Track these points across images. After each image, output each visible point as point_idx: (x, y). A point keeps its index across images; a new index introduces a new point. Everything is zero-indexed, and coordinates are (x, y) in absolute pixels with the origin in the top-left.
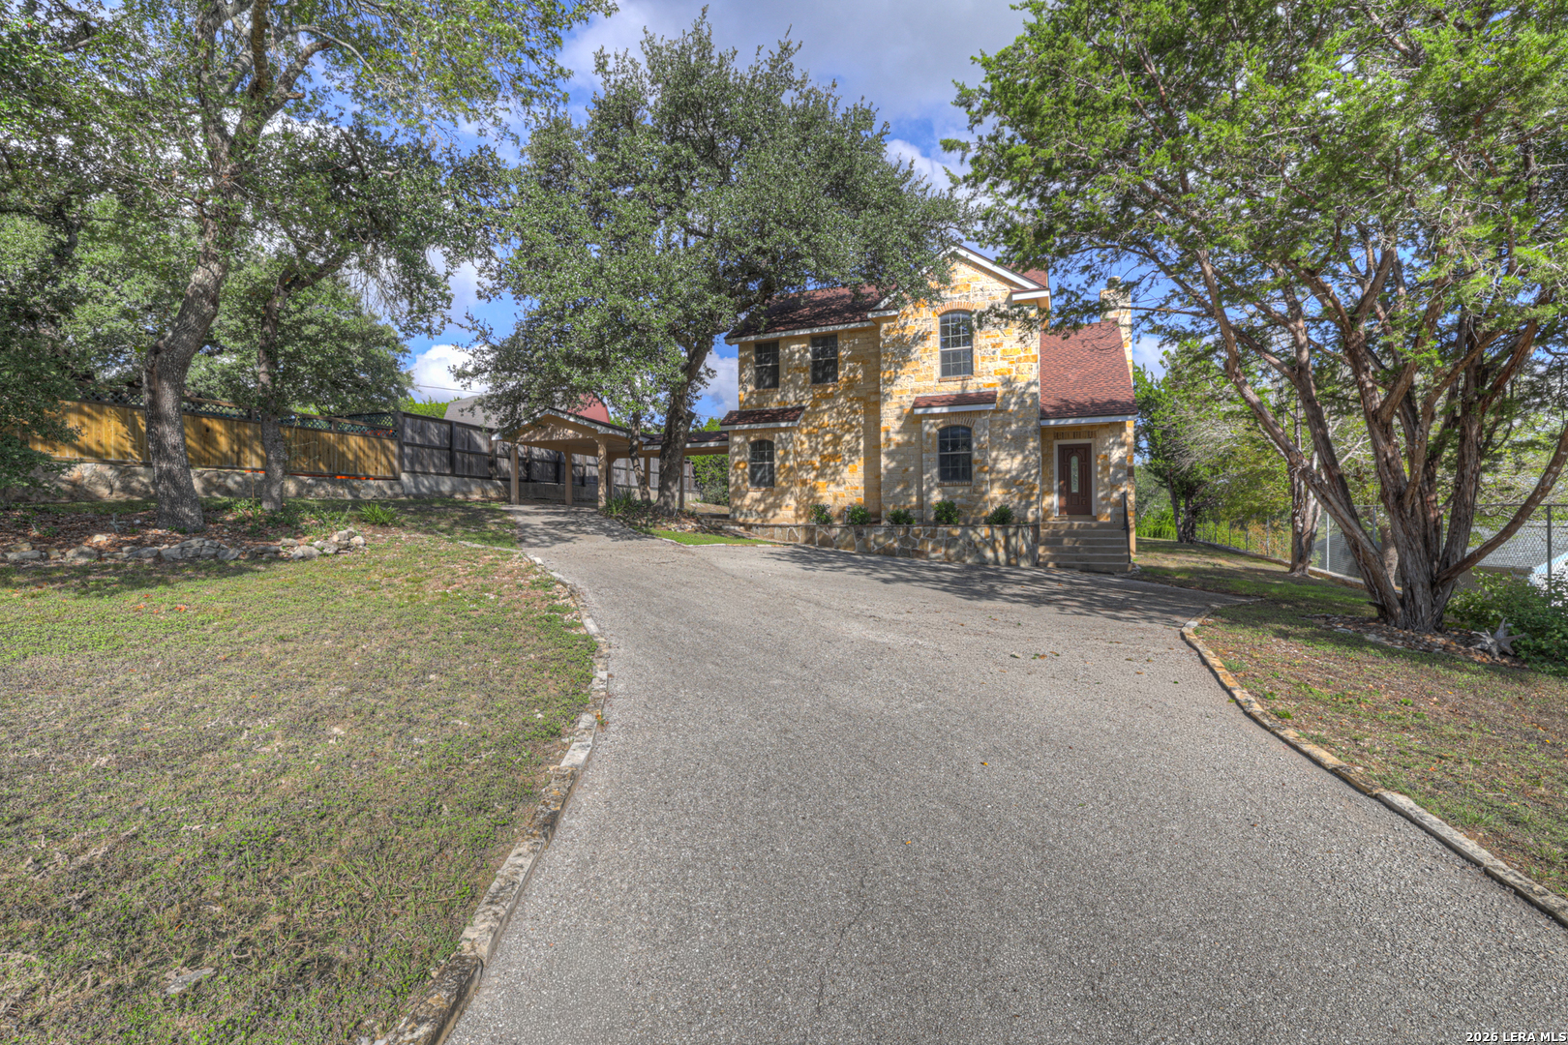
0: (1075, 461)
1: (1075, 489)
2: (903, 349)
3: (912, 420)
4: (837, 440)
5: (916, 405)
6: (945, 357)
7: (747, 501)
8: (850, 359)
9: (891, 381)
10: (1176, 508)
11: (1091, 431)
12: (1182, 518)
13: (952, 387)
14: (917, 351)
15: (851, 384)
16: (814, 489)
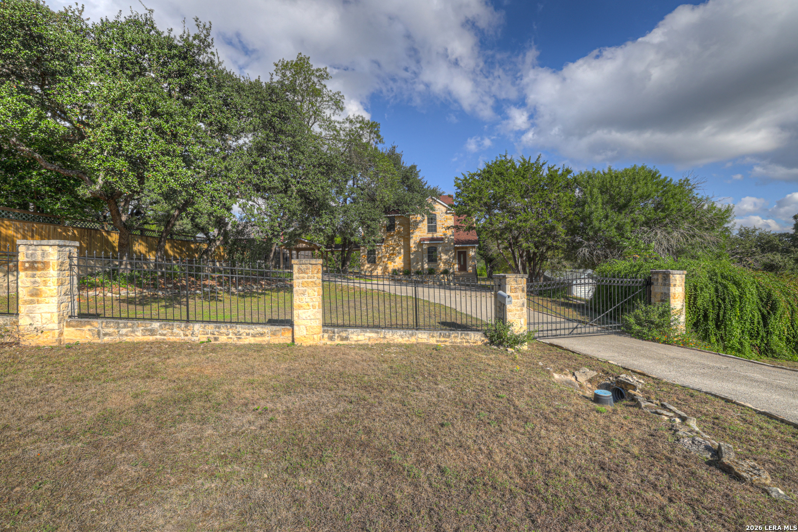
0: (462, 255)
1: (462, 263)
2: (416, 224)
3: (420, 244)
4: (394, 249)
5: (420, 241)
6: (429, 227)
7: (365, 267)
8: (399, 224)
9: (413, 233)
10: (487, 266)
11: (466, 248)
12: (489, 269)
13: (430, 236)
14: (420, 225)
15: (399, 232)
16: (386, 264)
